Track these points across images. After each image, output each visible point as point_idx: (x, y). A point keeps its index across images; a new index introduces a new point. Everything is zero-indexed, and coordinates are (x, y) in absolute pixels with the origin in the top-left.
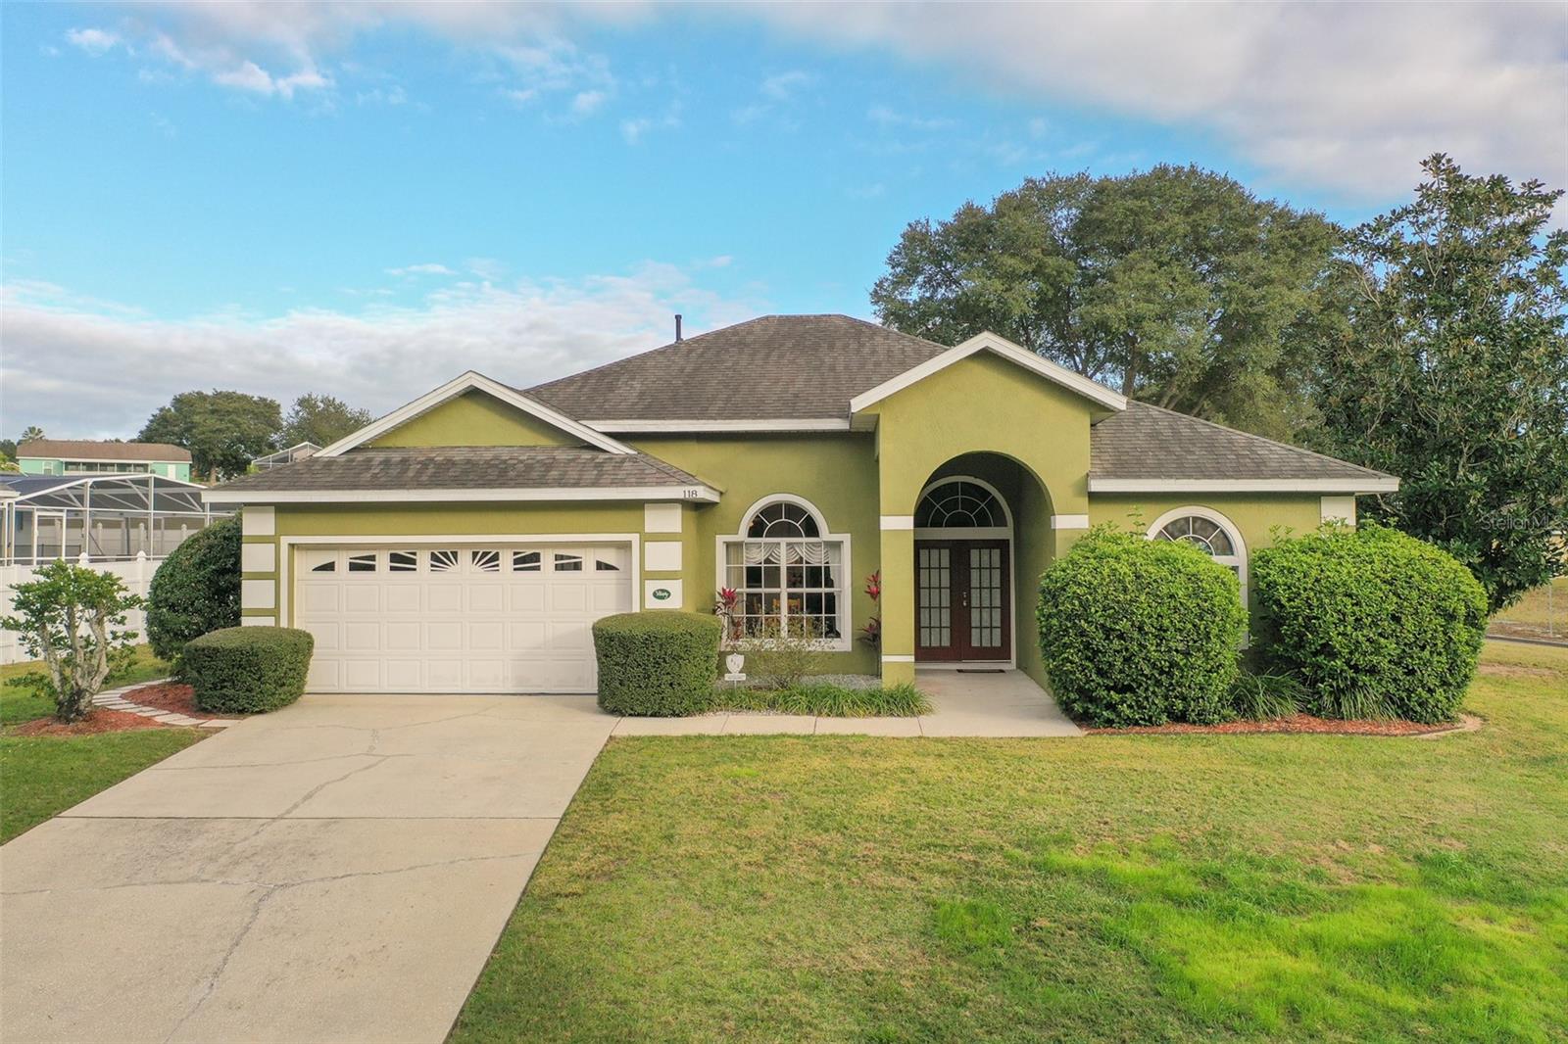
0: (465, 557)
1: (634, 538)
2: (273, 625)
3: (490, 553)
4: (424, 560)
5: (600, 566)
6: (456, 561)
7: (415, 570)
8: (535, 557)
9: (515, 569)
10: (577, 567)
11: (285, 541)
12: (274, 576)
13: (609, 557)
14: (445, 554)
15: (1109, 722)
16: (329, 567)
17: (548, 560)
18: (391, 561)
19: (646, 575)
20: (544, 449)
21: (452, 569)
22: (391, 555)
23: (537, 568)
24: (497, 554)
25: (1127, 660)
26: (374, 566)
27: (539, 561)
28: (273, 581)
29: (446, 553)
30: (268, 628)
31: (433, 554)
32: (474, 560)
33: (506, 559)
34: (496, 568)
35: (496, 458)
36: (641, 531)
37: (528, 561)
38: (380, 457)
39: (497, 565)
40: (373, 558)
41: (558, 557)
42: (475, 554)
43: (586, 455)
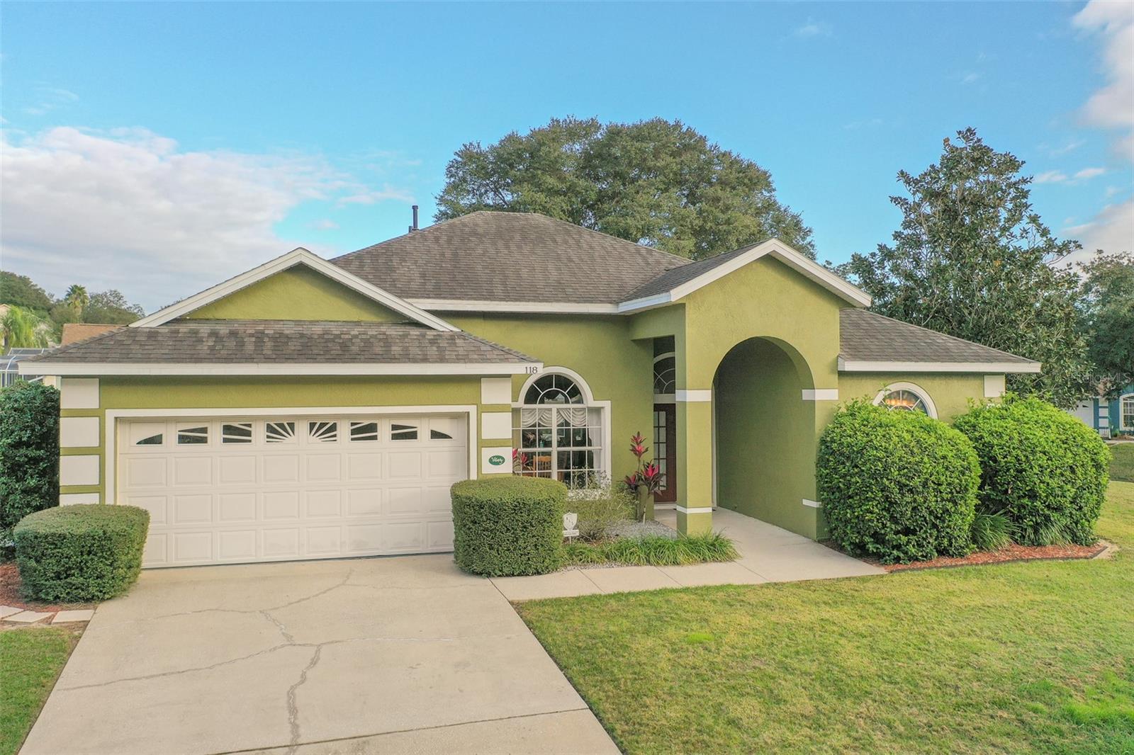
0: (302, 428)
1: (472, 410)
2: (98, 503)
3: (327, 423)
4: (259, 432)
5: (436, 435)
6: (293, 433)
7: (250, 441)
8: (372, 428)
9: (352, 439)
10: (413, 436)
11: (110, 414)
12: (99, 451)
13: (442, 427)
14: (281, 426)
15: (897, 559)
16: (156, 440)
17: (384, 431)
18: (224, 434)
19: (482, 444)
20: (371, 324)
21: (290, 440)
22: (224, 426)
23: (375, 438)
24: (335, 424)
25: (914, 509)
26: (206, 438)
27: (376, 432)
28: (98, 456)
29: (283, 424)
30: (92, 506)
31: (268, 426)
32: (310, 433)
33: (344, 430)
34: (334, 439)
35: (326, 332)
36: (478, 403)
37: (365, 431)
38: (204, 329)
39: (335, 436)
40: (204, 430)
41: (394, 427)
42: (312, 425)
43: (415, 332)
